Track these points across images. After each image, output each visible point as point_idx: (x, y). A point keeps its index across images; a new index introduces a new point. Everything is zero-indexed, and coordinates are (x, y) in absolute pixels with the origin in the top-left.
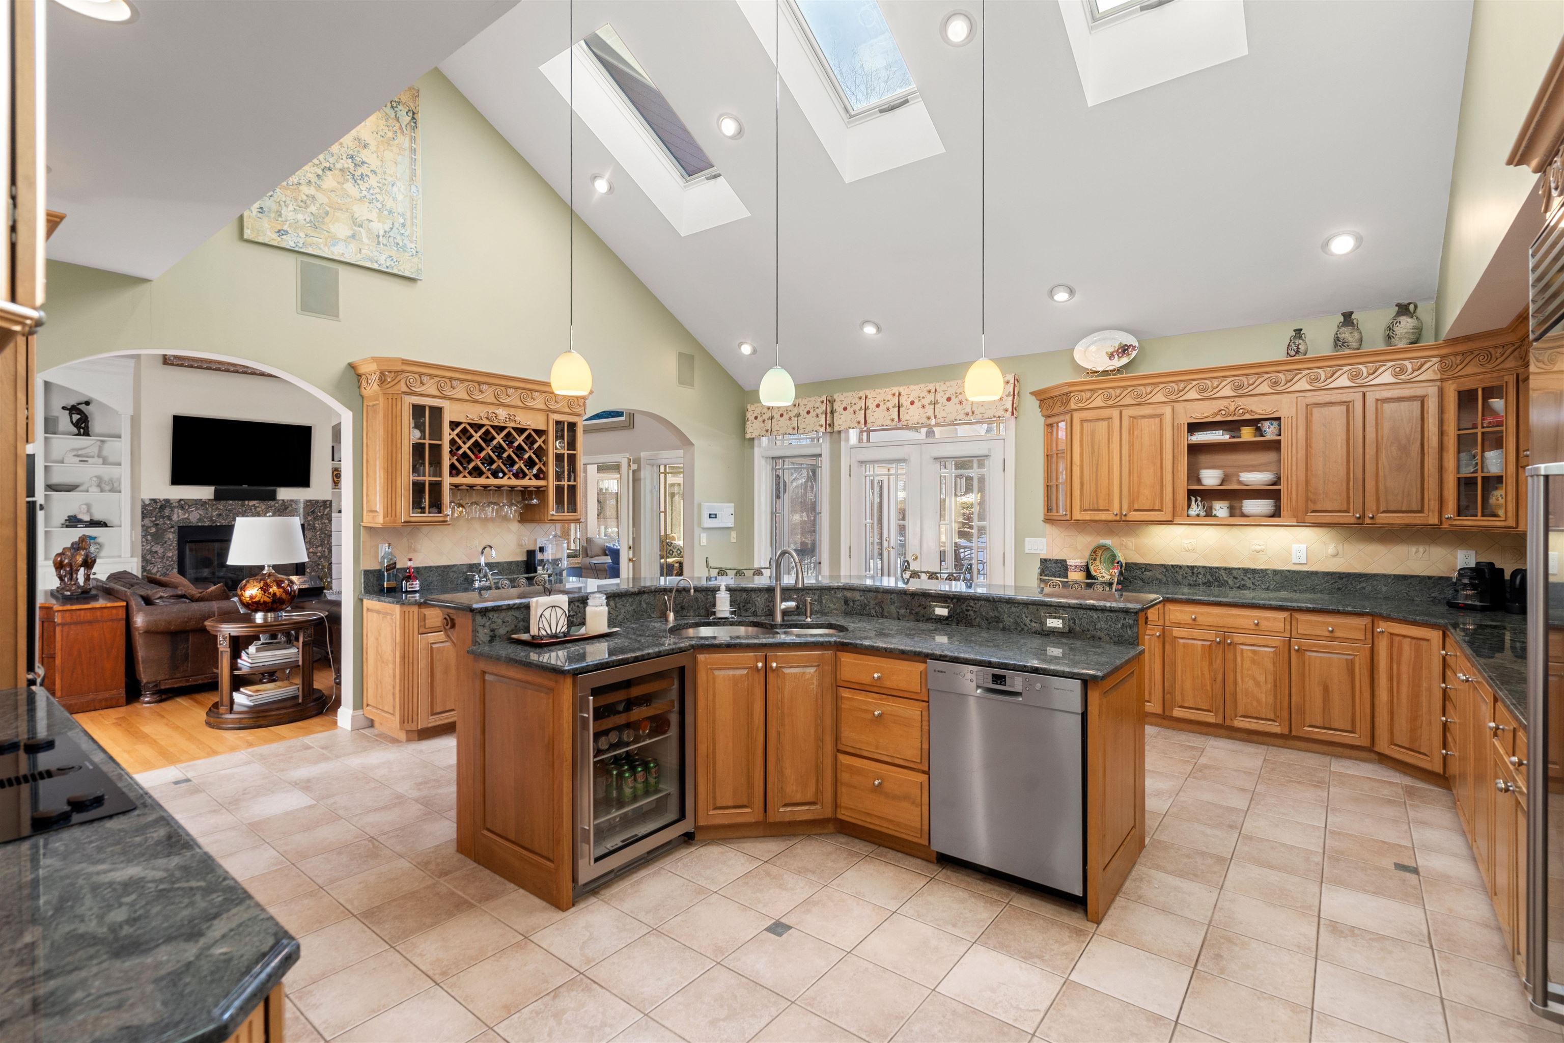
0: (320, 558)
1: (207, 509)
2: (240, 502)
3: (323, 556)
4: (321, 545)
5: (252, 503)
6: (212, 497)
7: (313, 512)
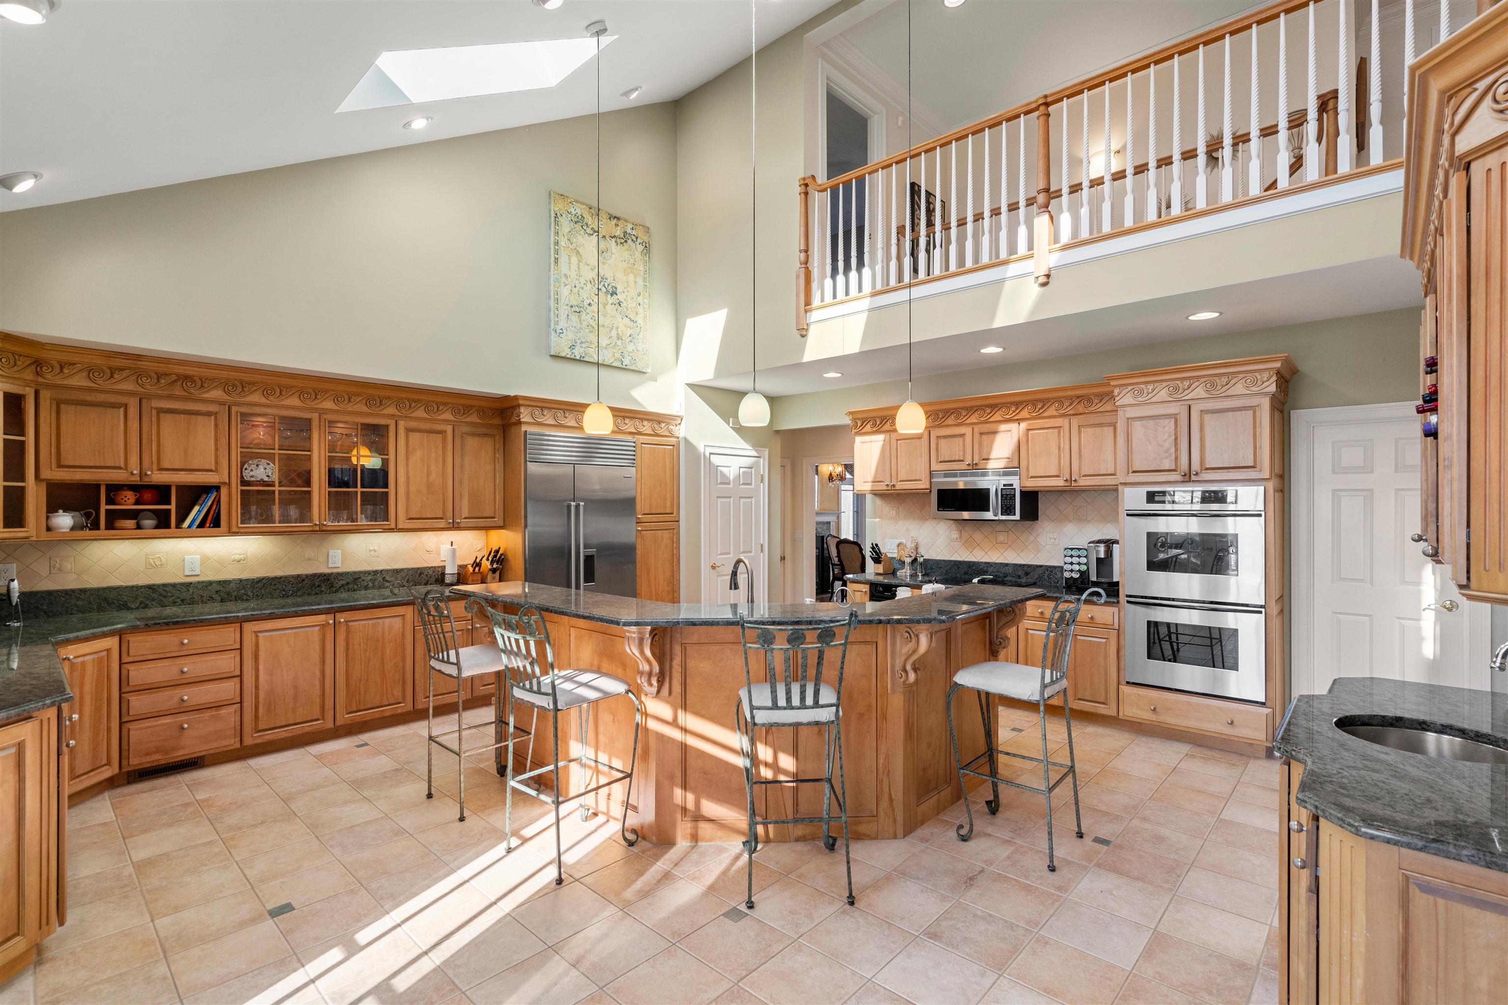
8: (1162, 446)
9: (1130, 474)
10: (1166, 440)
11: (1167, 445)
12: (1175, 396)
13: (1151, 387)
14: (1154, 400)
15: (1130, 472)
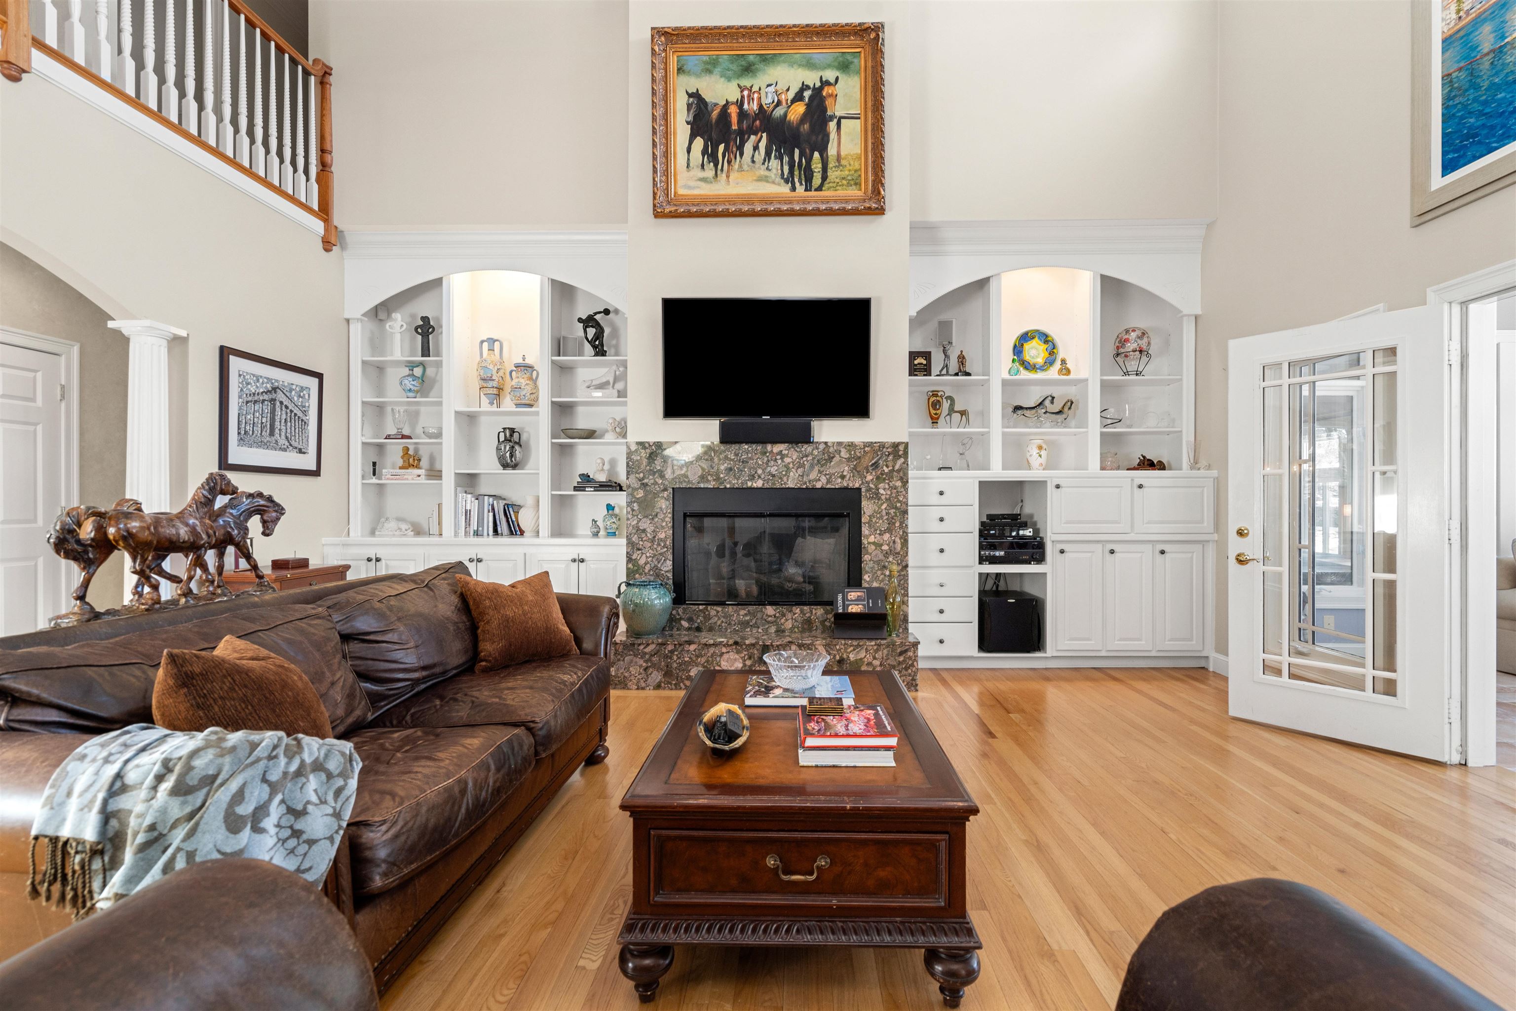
0: (886, 554)
1: (712, 460)
2: (759, 447)
3: (891, 552)
4: (889, 530)
5: (777, 448)
6: (718, 439)
7: (876, 465)
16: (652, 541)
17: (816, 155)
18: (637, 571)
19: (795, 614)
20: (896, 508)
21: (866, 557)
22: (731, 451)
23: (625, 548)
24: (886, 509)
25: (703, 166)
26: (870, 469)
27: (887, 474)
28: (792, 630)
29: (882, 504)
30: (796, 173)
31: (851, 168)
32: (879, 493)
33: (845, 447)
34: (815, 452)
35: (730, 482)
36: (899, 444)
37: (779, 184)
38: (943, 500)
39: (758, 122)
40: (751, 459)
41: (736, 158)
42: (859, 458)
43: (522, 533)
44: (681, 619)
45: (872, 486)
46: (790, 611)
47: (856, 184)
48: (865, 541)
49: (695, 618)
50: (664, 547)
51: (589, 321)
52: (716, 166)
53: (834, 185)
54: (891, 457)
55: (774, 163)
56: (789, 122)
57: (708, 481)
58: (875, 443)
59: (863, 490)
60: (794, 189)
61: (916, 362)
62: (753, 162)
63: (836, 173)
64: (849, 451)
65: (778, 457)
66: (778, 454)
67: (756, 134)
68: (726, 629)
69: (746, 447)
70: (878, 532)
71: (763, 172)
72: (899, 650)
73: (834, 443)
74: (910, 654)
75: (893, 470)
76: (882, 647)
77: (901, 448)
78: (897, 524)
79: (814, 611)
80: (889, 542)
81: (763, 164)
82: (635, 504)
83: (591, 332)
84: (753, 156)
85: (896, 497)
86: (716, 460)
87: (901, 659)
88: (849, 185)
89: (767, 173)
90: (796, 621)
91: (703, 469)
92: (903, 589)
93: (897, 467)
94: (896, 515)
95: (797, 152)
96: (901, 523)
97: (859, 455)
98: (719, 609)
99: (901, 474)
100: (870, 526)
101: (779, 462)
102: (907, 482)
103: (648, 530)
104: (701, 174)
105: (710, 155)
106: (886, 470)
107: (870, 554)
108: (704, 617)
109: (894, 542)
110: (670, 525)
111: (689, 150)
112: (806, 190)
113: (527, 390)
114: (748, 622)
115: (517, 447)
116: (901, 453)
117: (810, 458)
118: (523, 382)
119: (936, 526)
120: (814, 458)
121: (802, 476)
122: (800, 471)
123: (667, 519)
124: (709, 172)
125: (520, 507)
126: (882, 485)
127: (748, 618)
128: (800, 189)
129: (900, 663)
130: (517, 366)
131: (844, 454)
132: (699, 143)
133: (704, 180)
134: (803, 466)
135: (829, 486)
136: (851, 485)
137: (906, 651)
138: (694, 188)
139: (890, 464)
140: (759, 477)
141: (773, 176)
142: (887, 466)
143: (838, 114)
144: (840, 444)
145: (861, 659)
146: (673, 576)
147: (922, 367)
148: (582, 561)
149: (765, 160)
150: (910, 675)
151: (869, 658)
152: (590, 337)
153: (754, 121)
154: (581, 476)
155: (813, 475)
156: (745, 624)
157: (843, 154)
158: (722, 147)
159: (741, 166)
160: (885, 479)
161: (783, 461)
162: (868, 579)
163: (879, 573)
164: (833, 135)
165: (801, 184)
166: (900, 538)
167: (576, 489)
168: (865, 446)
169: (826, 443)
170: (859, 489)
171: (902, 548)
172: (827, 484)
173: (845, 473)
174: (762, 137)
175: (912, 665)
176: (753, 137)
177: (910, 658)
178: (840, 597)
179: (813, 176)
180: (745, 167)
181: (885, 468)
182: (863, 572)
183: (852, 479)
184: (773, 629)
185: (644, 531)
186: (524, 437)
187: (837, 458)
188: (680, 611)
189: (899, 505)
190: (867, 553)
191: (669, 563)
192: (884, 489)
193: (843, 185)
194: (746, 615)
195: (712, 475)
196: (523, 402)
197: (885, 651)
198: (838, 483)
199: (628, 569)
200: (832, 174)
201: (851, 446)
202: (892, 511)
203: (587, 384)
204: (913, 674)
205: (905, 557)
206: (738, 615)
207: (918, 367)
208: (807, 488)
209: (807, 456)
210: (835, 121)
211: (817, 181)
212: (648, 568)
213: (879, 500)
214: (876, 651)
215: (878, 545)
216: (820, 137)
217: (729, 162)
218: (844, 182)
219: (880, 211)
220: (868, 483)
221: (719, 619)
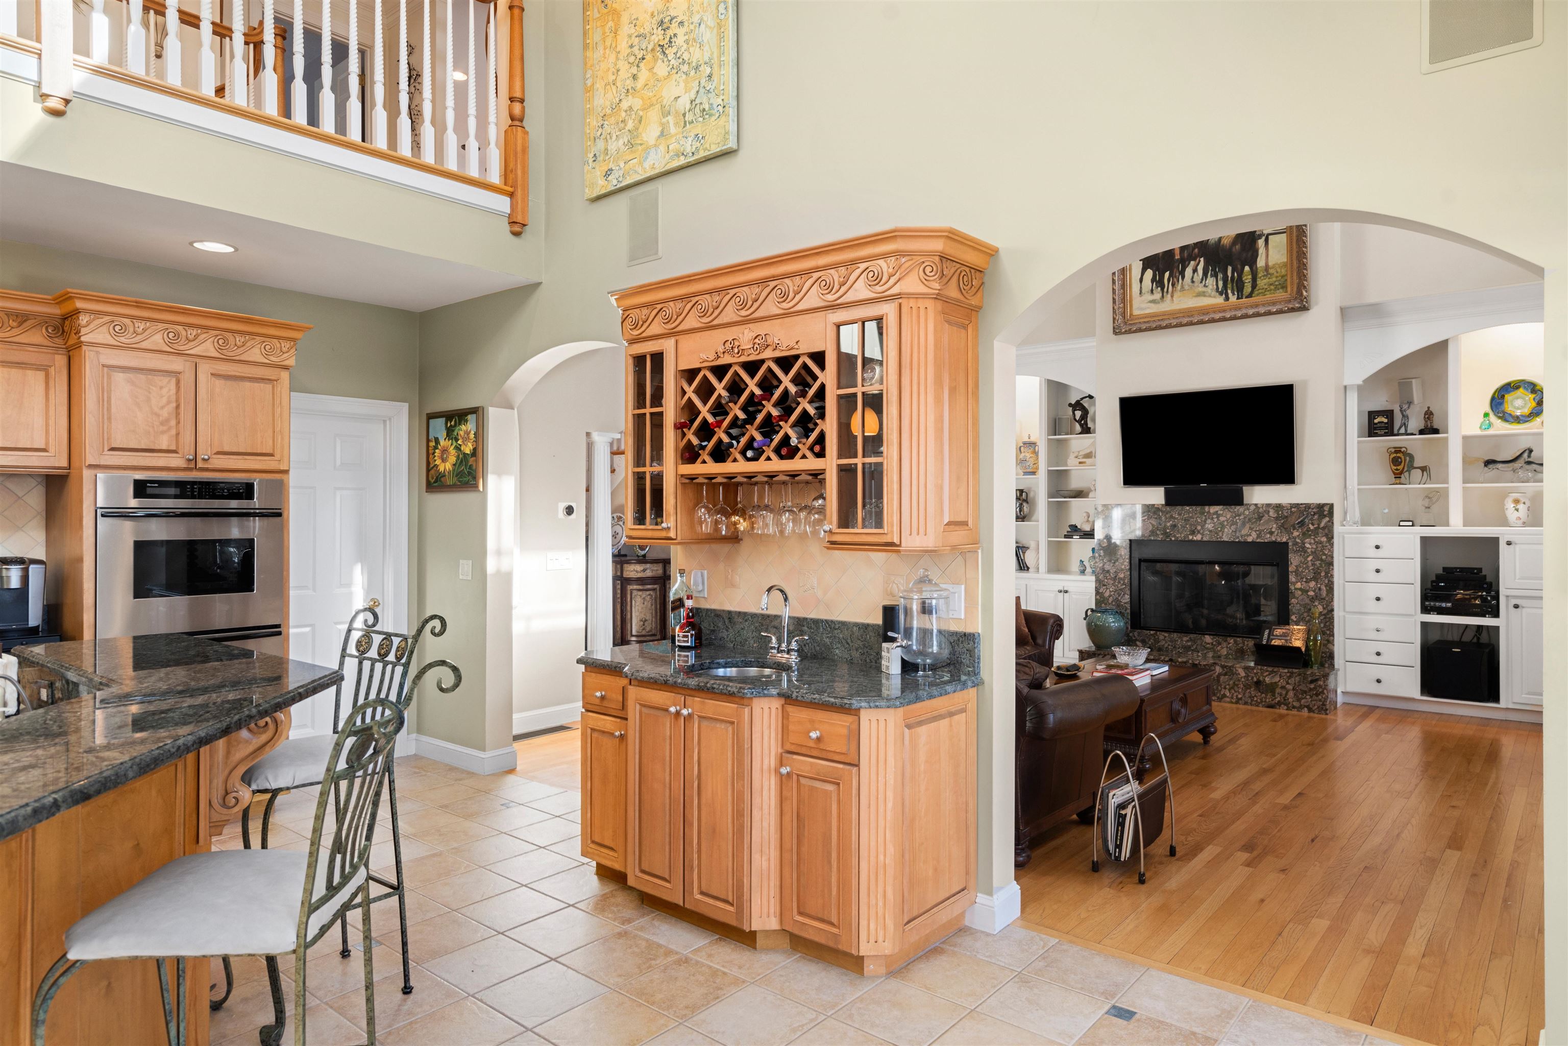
0: (1312, 599)
1: (1160, 518)
2: (1199, 508)
3: (1317, 597)
4: (1315, 579)
5: (1213, 509)
6: (1164, 503)
7: (1302, 524)
8: (158, 415)
9: (106, 452)
10: (162, 408)
11: (165, 413)
12: (175, 346)
13: (141, 326)
14: (144, 345)
15: (106, 449)
16: (1114, 579)
17: (1247, 268)
18: (1103, 602)
19: (1229, 643)
20: (1322, 560)
21: (1293, 601)
22: (1176, 511)
23: (1094, 583)
24: (1311, 560)
25: (1152, 291)
26: (1297, 526)
27: (1312, 531)
28: (1227, 656)
29: (1308, 557)
30: (1229, 286)
31: (1278, 275)
32: (1305, 547)
33: (1273, 508)
34: (1247, 512)
35: (1175, 536)
36: (1324, 505)
37: (1215, 297)
38: (1379, 553)
39: (1196, 250)
40: (1192, 517)
41: (1178, 281)
42: (1286, 517)
43: (1028, 568)
44: (1136, 640)
45: (1298, 540)
46: (1226, 641)
47: (1282, 288)
48: (1292, 587)
49: (1147, 640)
50: (1123, 584)
51: (1078, 405)
52: (1162, 289)
53: (1263, 291)
54: (1316, 517)
55: (1211, 281)
56: (1223, 245)
57: (1157, 535)
58: (1302, 504)
59: (1290, 544)
60: (1227, 299)
61: (1376, 421)
62: (1193, 282)
63: (1265, 281)
64: (1277, 512)
65: (1215, 516)
66: (1214, 514)
67: (1194, 259)
68: (1172, 651)
69: (1188, 508)
70: (1304, 580)
71: (1201, 288)
72: (1310, 679)
73: (1263, 505)
74: (1321, 683)
75: (1318, 528)
76: (1294, 675)
77: (1326, 508)
78: (1323, 574)
79: (1246, 643)
80: (1315, 589)
81: (1201, 282)
82: (1102, 552)
83: (1078, 414)
84: (1193, 278)
85: (1322, 551)
86: (1163, 518)
87: (1312, 686)
88: (1276, 289)
89: (1204, 289)
90: (1230, 649)
91: (1153, 525)
92: (1329, 630)
93: (1322, 525)
94: (1321, 566)
95: (1230, 269)
96: (1327, 573)
97: (1286, 514)
98: (1166, 635)
99: (1326, 531)
100: (1296, 575)
101: (1215, 520)
102: (1332, 538)
103: (1111, 571)
104: (1151, 297)
105: (1158, 282)
106: (1312, 527)
107: (1297, 598)
108: (1155, 640)
109: (1320, 589)
110: (1128, 568)
111: (1141, 280)
112: (1238, 298)
113: (1030, 462)
114: (1189, 647)
115: (1025, 504)
116: (1326, 513)
117: (1242, 517)
118: (1028, 455)
119: (1374, 577)
120: (1245, 518)
121: (1235, 532)
122: (1233, 528)
123: (1125, 563)
124: (1157, 295)
125: (1028, 548)
126: (1307, 540)
127: (1189, 644)
128: (1233, 298)
129: (1311, 690)
130: (1025, 443)
131: (1272, 513)
132: (1149, 273)
133: (1153, 301)
134: (1236, 523)
135: (1258, 540)
136: (1279, 540)
137: (1316, 680)
138: (1145, 309)
139: (1316, 522)
140: (1199, 532)
141: (1210, 291)
142: (1313, 524)
143: (1266, 232)
144: (1268, 505)
145: (1276, 683)
146: (1131, 607)
147: (1383, 425)
148: (1066, 592)
149: (1202, 279)
150: (1320, 700)
151: (1282, 682)
152: (1078, 418)
153: (1194, 249)
154: (1071, 526)
155: (1245, 531)
156: (1187, 648)
157: (1270, 264)
158: (1167, 274)
159: (1182, 287)
160: (1310, 535)
161: (1218, 520)
162: (1295, 620)
163: (1305, 614)
164: (1262, 250)
165: (1234, 294)
166: (1326, 586)
167: (1066, 536)
168: (1291, 507)
169: (1256, 505)
170: (1286, 544)
171: (1327, 595)
172: (1257, 538)
173: (1273, 530)
174: (1200, 261)
175: (1322, 692)
176: (1192, 263)
177: (1320, 686)
178: (1267, 632)
179: (1243, 286)
180: (1186, 287)
181: (1310, 526)
182: (1291, 613)
183: (1280, 534)
184: (1210, 654)
185: (1108, 571)
186: (1031, 495)
187: (1266, 517)
188: (1136, 634)
189: (1324, 557)
190: (1294, 597)
191: (1127, 597)
192: (1310, 544)
193: (1271, 290)
194: (1188, 641)
195: (1160, 530)
196: (1028, 470)
197: (1297, 679)
198: (1267, 538)
199: (1096, 599)
200: (1261, 283)
201: (1278, 507)
202: (1318, 563)
203: (1075, 455)
204: (1323, 700)
205: (1330, 602)
206: (1182, 640)
207: (1379, 425)
208: (1239, 542)
209: (1239, 515)
210: (1264, 238)
211: (1248, 289)
212: (1111, 599)
213: (1305, 552)
214: (1290, 677)
215: (1304, 591)
216: (1250, 254)
217: (1173, 285)
218: (1272, 287)
219: (1304, 308)
220: (1295, 538)
221: (1166, 642)
